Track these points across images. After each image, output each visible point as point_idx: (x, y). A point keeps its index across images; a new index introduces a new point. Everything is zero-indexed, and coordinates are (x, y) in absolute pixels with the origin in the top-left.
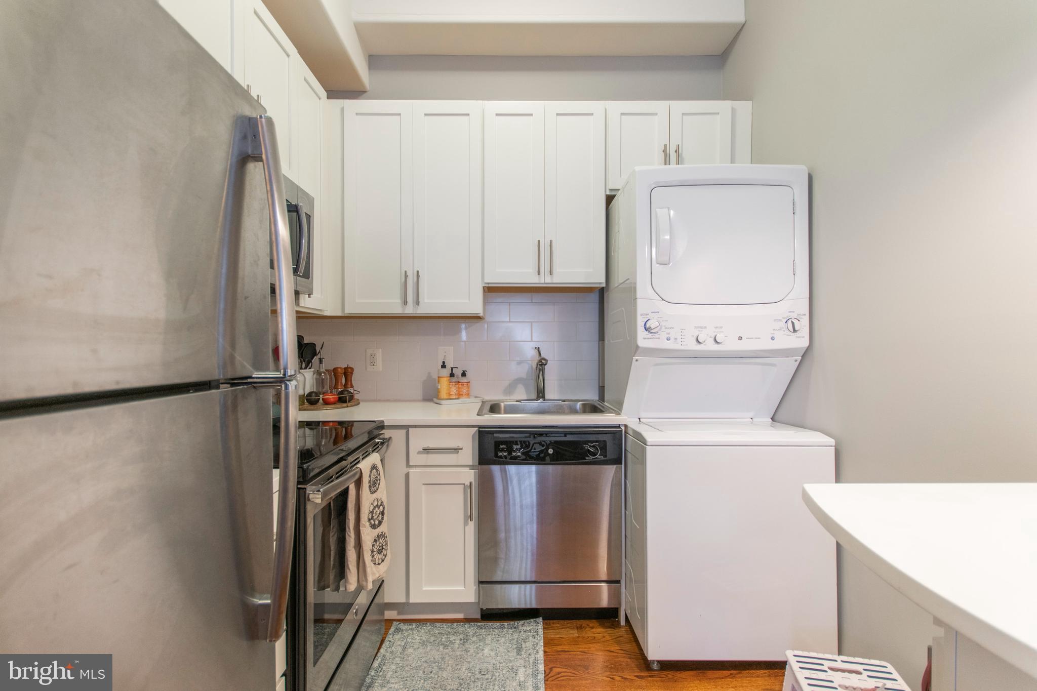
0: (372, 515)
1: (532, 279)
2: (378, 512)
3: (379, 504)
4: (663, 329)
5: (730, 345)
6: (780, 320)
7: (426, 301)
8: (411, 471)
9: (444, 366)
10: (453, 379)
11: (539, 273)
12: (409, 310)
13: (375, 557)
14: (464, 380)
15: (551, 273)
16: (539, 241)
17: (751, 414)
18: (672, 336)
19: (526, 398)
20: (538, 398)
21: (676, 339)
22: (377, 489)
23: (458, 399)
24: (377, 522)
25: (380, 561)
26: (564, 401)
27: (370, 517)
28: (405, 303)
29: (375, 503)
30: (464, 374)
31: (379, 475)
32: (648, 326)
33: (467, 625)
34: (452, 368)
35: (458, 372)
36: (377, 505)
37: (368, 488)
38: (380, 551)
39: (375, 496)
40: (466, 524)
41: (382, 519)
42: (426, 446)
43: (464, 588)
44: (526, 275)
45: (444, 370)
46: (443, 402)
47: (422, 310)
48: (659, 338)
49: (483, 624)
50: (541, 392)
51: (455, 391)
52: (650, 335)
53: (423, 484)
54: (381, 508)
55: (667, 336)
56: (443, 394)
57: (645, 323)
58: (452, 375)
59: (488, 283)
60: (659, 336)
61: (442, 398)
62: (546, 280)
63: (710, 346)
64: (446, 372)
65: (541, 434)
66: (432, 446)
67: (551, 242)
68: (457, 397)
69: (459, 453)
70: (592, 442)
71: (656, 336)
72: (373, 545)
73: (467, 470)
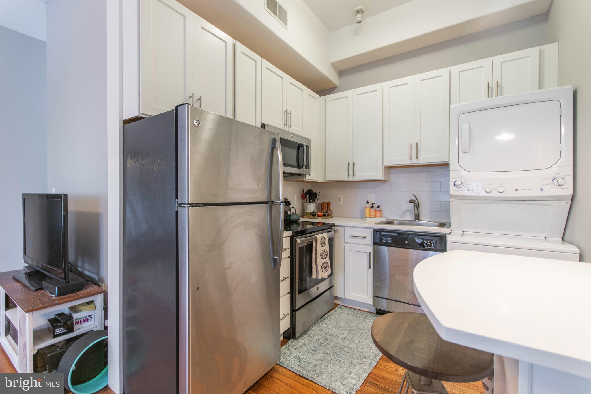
0: (322, 254)
1: (408, 162)
2: (325, 254)
3: (325, 251)
4: (465, 185)
5: (510, 193)
6: (548, 179)
7: (358, 174)
8: (346, 245)
9: (368, 203)
10: (372, 209)
11: (411, 158)
12: (351, 178)
13: (323, 269)
14: (378, 209)
15: (417, 158)
16: (411, 144)
17: (544, 235)
18: (470, 189)
19: (411, 219)
20: (416, 219)
21: (472, 190)
22: (325, 246)
23: (375, 218)
24: (324, 257)
25: (325, 272)
26: (430, 222)
27: (321, 254)
28: (349, 175)
29: (324, 250)
30: (378, 207)
31: (326, 241)
32: (455, 184)
33: (369, 314)
34: (372, 204)
35: (375, 206)
36: (324, 251)
37: (320, 245)
38: (325, 268)
39: (323, 248)
40: (368, 270)
41: (327, 257)
42: (352, 235)
43: (367, 297)
44: (405, 160)
45: (368, 204)
46: (366, 219)
47: (356, 178)
48: (462, 190)
49: (376, 315)
50: (417, 216)
51: (373, 214)
52: (457, 189)
53: (351, 251)
54: (326, 253)
55: (467, 189)
56: (367, 215)
57: (454, 183)
58: (372, 207)
59: (386, 165)
60: (462, 189)
61: (367, 217)
62: (415, 162)
63: (495, 194)
64: (369, 206)
65: (402, 234)
66: (354, 235)
67: (417, 143)
68: (375, 217)
69: (366, 239)
70: (428, 240)
71: (461, 189)
72: (322, 265)
73: (369, 247)
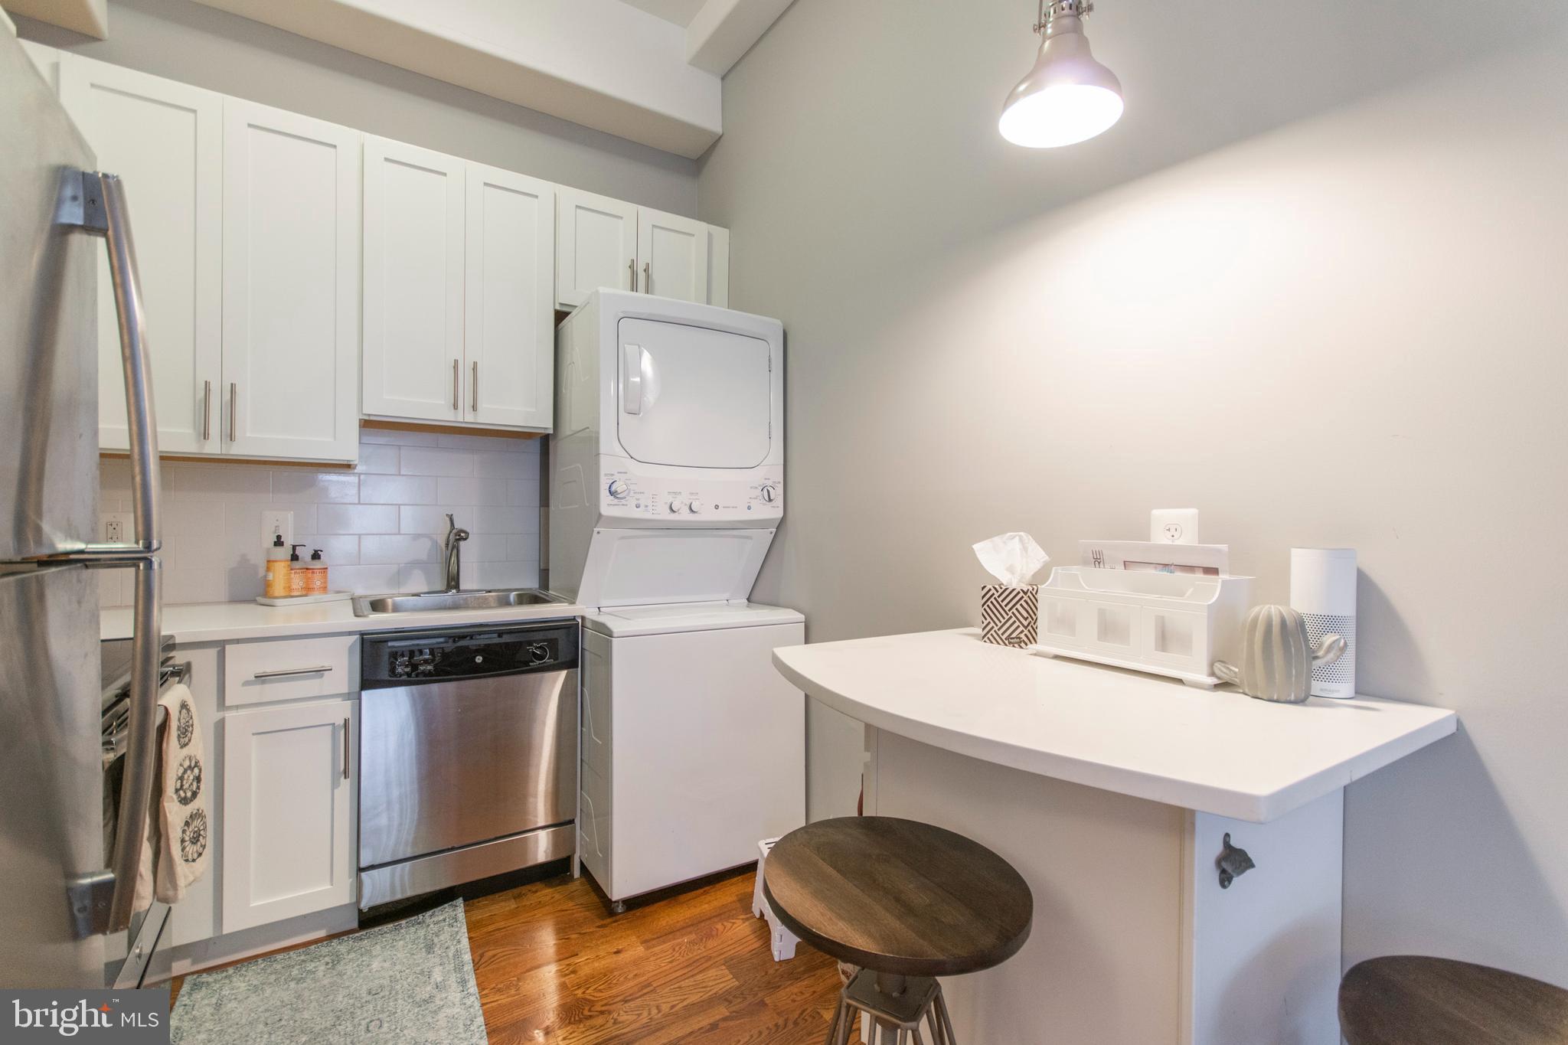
0: (182, 782)
1: (440, 412)
2: (191, 778)
3: (193, 765)
4: (632, 493)
5: (707, 515)
6: (756, 488)
7: (248, 435)
8: (228, 715)
9: (279, 542)
10: (297, 565)
11: (455, 407)
12: (213, 447)
13: (187, 849)
14: (317, 564)
15: (474, 408)
16: (456, 362)
17: (727, 595)
18: (642, 503)
19: (426, 590)
20: (449, 588)
21: (647, 506)
22: (190, 740)
23: (306, 595)
24: (189, 794)
25: (195, 856)
26: (490, 592)
27: (178, 786)
28: (206, 435)
29: (187, 764)
30: (316, 556)
31: (191, 718)
32: (613, 489)
33: (335, 942)
34: (294, 547)
35: (305, 554)
36: (190, 767)
37: (176, 739)
38: (195, 840)
39: (186, 751)
40: (335, 785)
41: (198, 788)
42: (260, 671)
43: (329, 887)
44: (435, 409)
45: (279, 549)
46: (278, 602)
47: (238, 450)
48: (626, 505)
49: (364, 933)
50: (453, 579)
51: (301, 584)
52: (616, 501)
53: (253, 734)
54: (196, 771)
55: (636, 502)
56: (278, 588)
57: (610, 486)
58: (295, 557)
59: (369, 415)
60: (625, 503)
61: (276, 594)
62: (465, 417)
63: (685, 516)
64: (284, 553)
65: (463, 637)
66: (269, 670)
67: (475, 364)
68: (304, 593)
69: (325, 677)
70: (538, 642)
71: (623, 502)
72: (184, 832)
73: (338, 701)
